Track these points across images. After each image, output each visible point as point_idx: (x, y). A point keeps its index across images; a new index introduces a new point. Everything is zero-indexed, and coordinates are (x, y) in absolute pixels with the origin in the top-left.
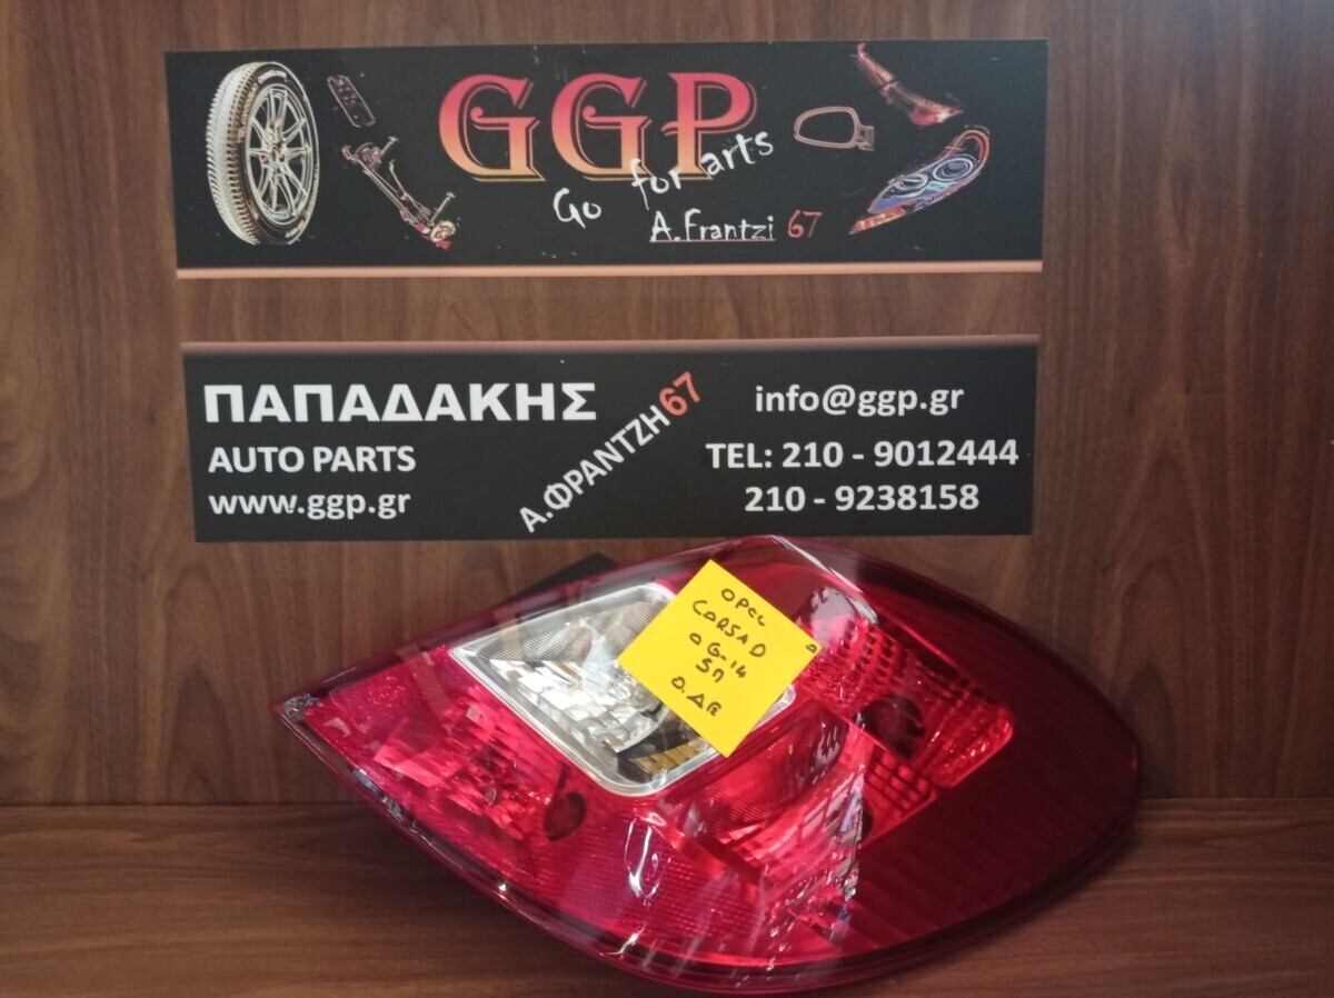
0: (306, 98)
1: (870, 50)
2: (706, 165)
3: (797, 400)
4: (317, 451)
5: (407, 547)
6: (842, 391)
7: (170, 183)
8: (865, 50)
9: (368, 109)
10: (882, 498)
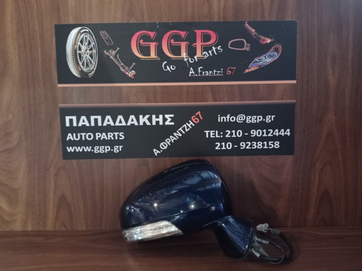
0: (94, 37)
1: (249, 23)
2: (204, 55)
3: (229, 119)
4: (97, 134)
5: (122, 160)
6: (242, 116)
7: (56, 60)
8: (247, 23)
9: (111, 40)
10: (253, 145)
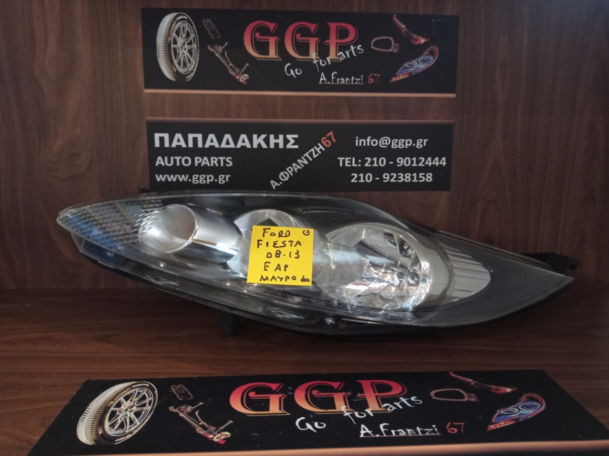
0: (194, 27)
1: (397, 17)
2: (340, 56)
3: (370, 142)
6: (386, 139)
7: (142, 57)
8: (396, 17)
9: (218, 32)
10: (399, 177)
